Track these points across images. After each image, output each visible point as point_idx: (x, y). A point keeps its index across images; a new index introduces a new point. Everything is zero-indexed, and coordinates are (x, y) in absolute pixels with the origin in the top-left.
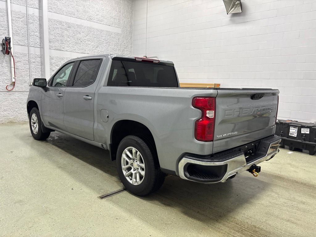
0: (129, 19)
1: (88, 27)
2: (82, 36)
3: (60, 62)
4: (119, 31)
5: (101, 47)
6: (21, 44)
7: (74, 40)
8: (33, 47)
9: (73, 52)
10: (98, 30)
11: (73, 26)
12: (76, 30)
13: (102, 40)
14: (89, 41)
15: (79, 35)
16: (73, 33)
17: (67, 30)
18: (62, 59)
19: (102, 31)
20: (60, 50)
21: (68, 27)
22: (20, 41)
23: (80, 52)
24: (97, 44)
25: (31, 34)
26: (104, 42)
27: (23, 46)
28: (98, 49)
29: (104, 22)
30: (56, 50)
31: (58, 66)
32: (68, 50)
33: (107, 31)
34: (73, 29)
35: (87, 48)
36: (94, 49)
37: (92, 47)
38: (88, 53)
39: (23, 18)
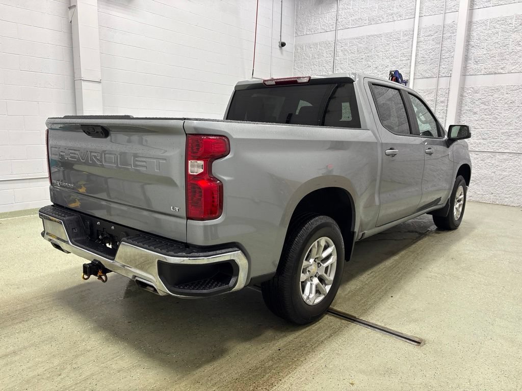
3: (492, 96)
6: (427, 75)
8: (446, 76)
18: (497, 89)
20: (495, 73)
22: (425, 71)
25: (444, 57)
27: (430, 78)
30: (487, 74)
31: (485, 105)
32: (513, 71)
39: (436, 34)
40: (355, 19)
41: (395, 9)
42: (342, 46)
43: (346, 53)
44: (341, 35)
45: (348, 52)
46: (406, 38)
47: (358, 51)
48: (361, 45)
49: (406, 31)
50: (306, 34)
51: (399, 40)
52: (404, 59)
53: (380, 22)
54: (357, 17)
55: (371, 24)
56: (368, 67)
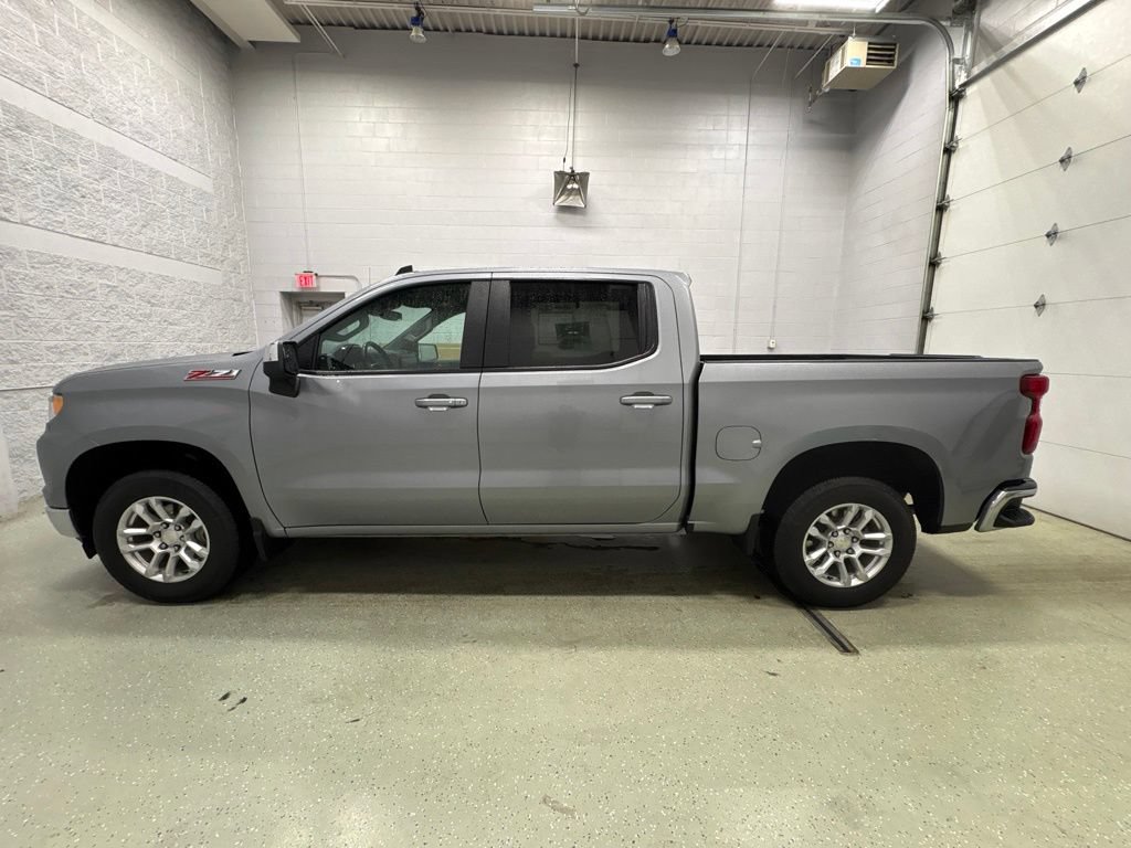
0: (229, 155)
1: (101, 147)
2: (85, 176)
4: (207, 185)
5: (159, 227)
7: (53, 187)
9: (53, 231)
10: (140, 168)
11: (41, 129)
12: (55, 149)
13: (160, 205)
14: (113, 198)
15: (67, 169)
16: (42, 157)
17: (14, 138)
19: (154, 173)
21: (18, 127)
23: (85, 236)
24: (143, 214)
26: (164, 211)
28: (148, 231)
29: (156, 144)
32: (31, 223)
33: (173, 178)
34: (39, 138)
35: (109, 222)
36: (134, 229)
37: (125, 223)
38: (116, 241)
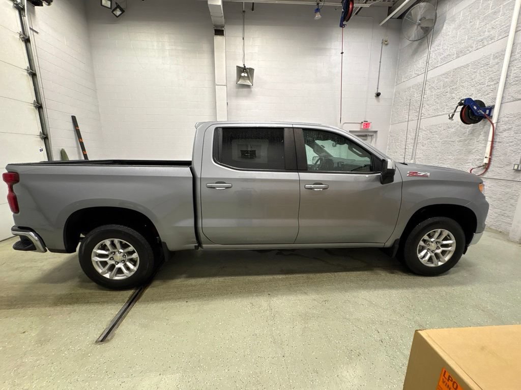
40: (444, 57)
41: (486, 33)
42: (430, 85)
43: (433, 90)
44: (431, 75)
45: (435, 89)
46: (496, 60)
47: (443, 86)
48: (447, 80)
49: (497, 53)
50: (404, 82)
51: (487, 65)
52: (493, 83)
53: (468, 52)
54: (446, 54)
55: (459, 57)
56: (452, 99)
